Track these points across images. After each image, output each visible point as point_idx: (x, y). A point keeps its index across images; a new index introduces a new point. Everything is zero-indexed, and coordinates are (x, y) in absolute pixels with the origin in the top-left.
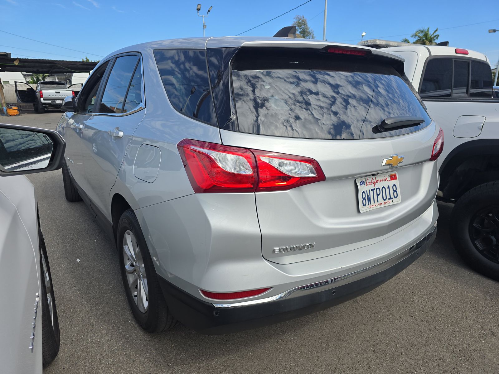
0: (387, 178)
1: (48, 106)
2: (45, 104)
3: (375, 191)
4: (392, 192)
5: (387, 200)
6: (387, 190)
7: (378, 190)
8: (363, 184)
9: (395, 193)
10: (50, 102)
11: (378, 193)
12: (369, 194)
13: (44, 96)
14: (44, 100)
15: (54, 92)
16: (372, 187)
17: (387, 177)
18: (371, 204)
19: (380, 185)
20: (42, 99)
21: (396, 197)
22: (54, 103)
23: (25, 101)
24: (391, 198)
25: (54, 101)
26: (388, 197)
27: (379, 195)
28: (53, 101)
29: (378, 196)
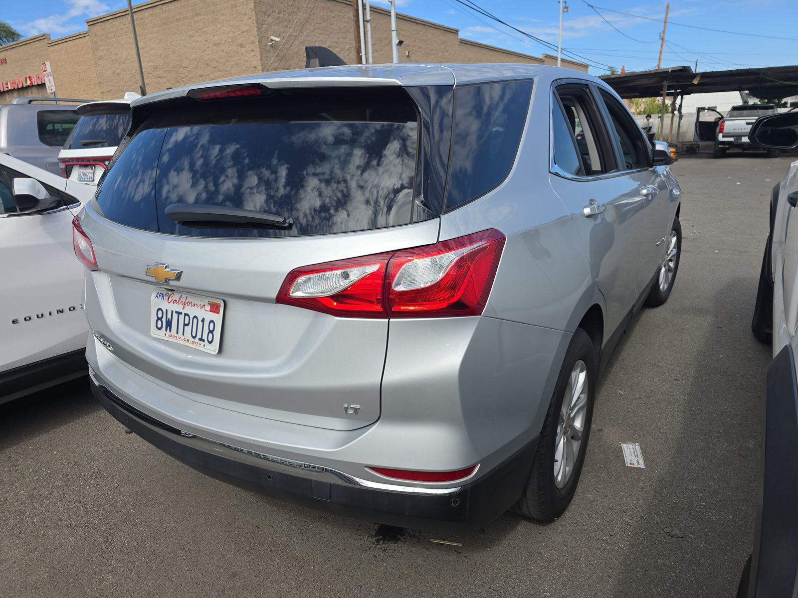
0: (204, 305)
1: (727, 146)
2: (723, 143)
3: (182, 317)
4: (206, 331)
5: (197, 340)
6: (200, 324)
7: (187, 317)
8: (160, 297)
9: (210, 335)
10: (732, 139)
11: (187, 322)
12: (169, 316)
13: (725, 131)
14: (723, 136)
15: (744, 122)
16: (178, 307)
17: (206, 303)
18: (170, 331)
19: (192, 311)
20: (721, 135)
21: (210, 342)
22: (739, 142)
23: (705, 138)
24: (201, 339)
25: (738, 137)
26: (199, 336)
27: (188, 325)
28: (737, 139)
29: (185, 327)
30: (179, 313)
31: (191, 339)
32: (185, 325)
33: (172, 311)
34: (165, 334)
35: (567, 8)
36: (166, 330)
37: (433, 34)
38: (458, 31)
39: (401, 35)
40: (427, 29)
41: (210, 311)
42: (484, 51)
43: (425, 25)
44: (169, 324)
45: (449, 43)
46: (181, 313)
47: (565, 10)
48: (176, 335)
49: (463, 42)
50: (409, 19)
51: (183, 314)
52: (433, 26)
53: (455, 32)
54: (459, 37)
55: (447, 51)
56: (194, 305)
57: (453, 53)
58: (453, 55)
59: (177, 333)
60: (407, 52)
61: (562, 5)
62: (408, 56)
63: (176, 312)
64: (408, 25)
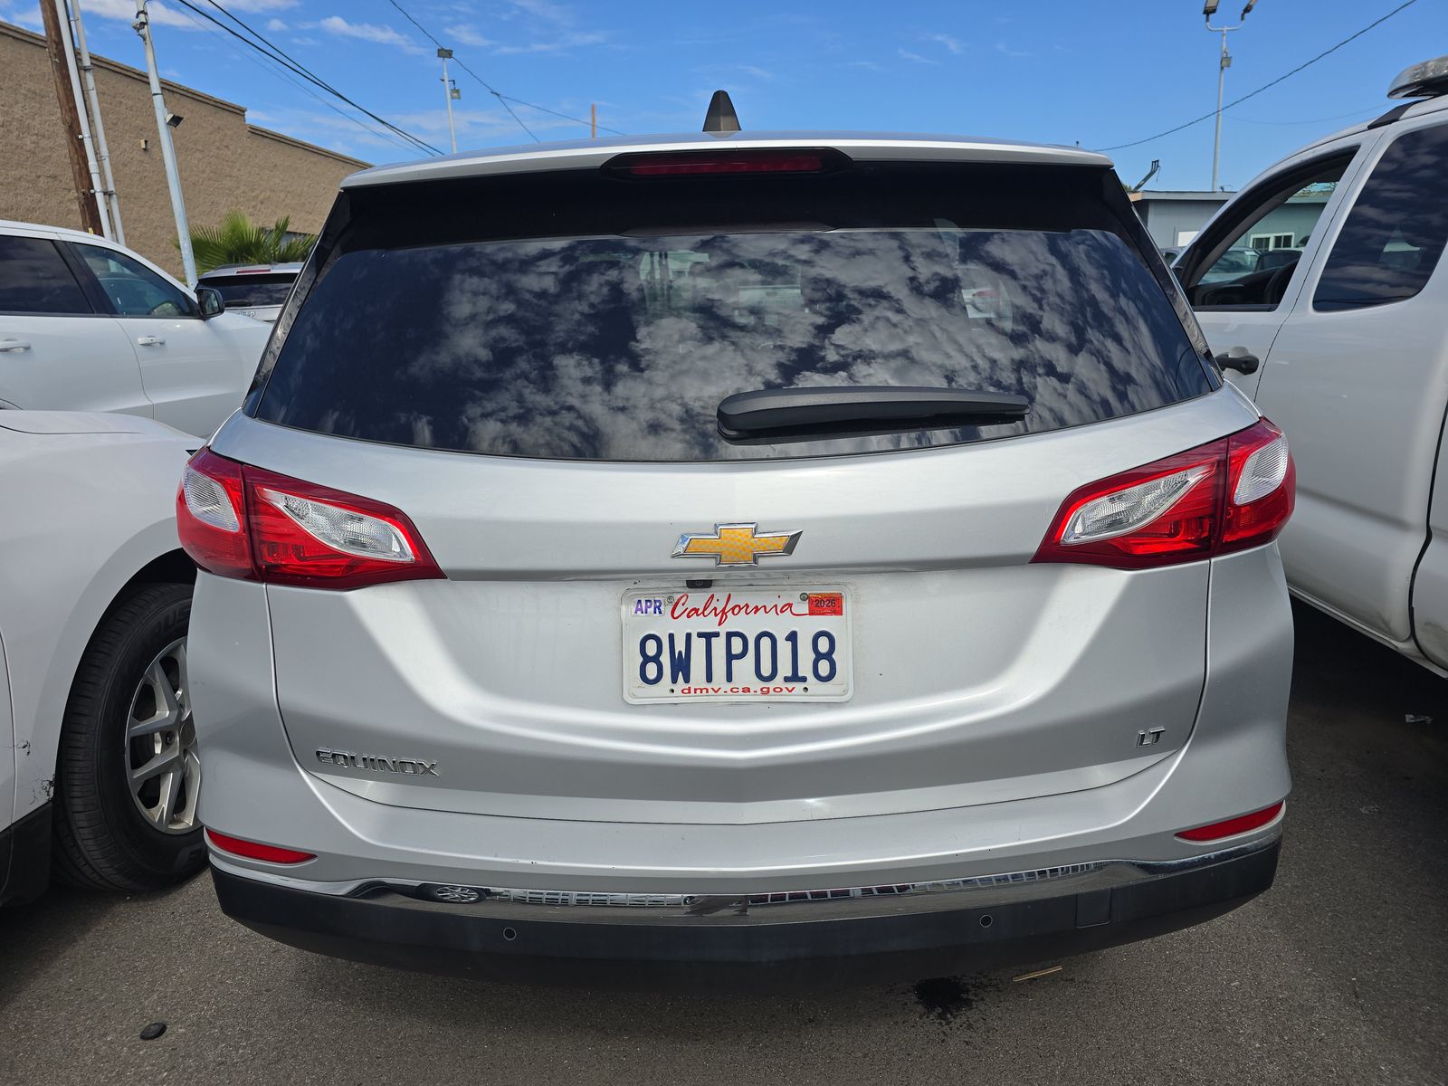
30: (708, 636)
31: (757, 685)
32: (730, 657)
33: (689, 636)
34: (673, 691)
35: (457, 91)
36: (674, 680)
37: (192, 111)
38: (244, 111)
39: (124, 107)
40: (178, 100)
41: (810, 614)
42: (300, 153)
43: (173, 92)
44: (681, 666)
45: (229, 132)
46: (717, 635)
47: (455, 95)
48: (705, 685)
49: (256, 132)
50: (136, 76)
51: (723, 638)
52: (190, 95)
53: (239, 112)
54: (247, 122)
55: (227, 147)
56: (757, 609)
57: (239, 151)
58: (240, 154)
59: (709, 678)
60: (143, 142)
61: (448, 86)
62: (145, 150)
63: (700, 635)
64: (138, 88)
